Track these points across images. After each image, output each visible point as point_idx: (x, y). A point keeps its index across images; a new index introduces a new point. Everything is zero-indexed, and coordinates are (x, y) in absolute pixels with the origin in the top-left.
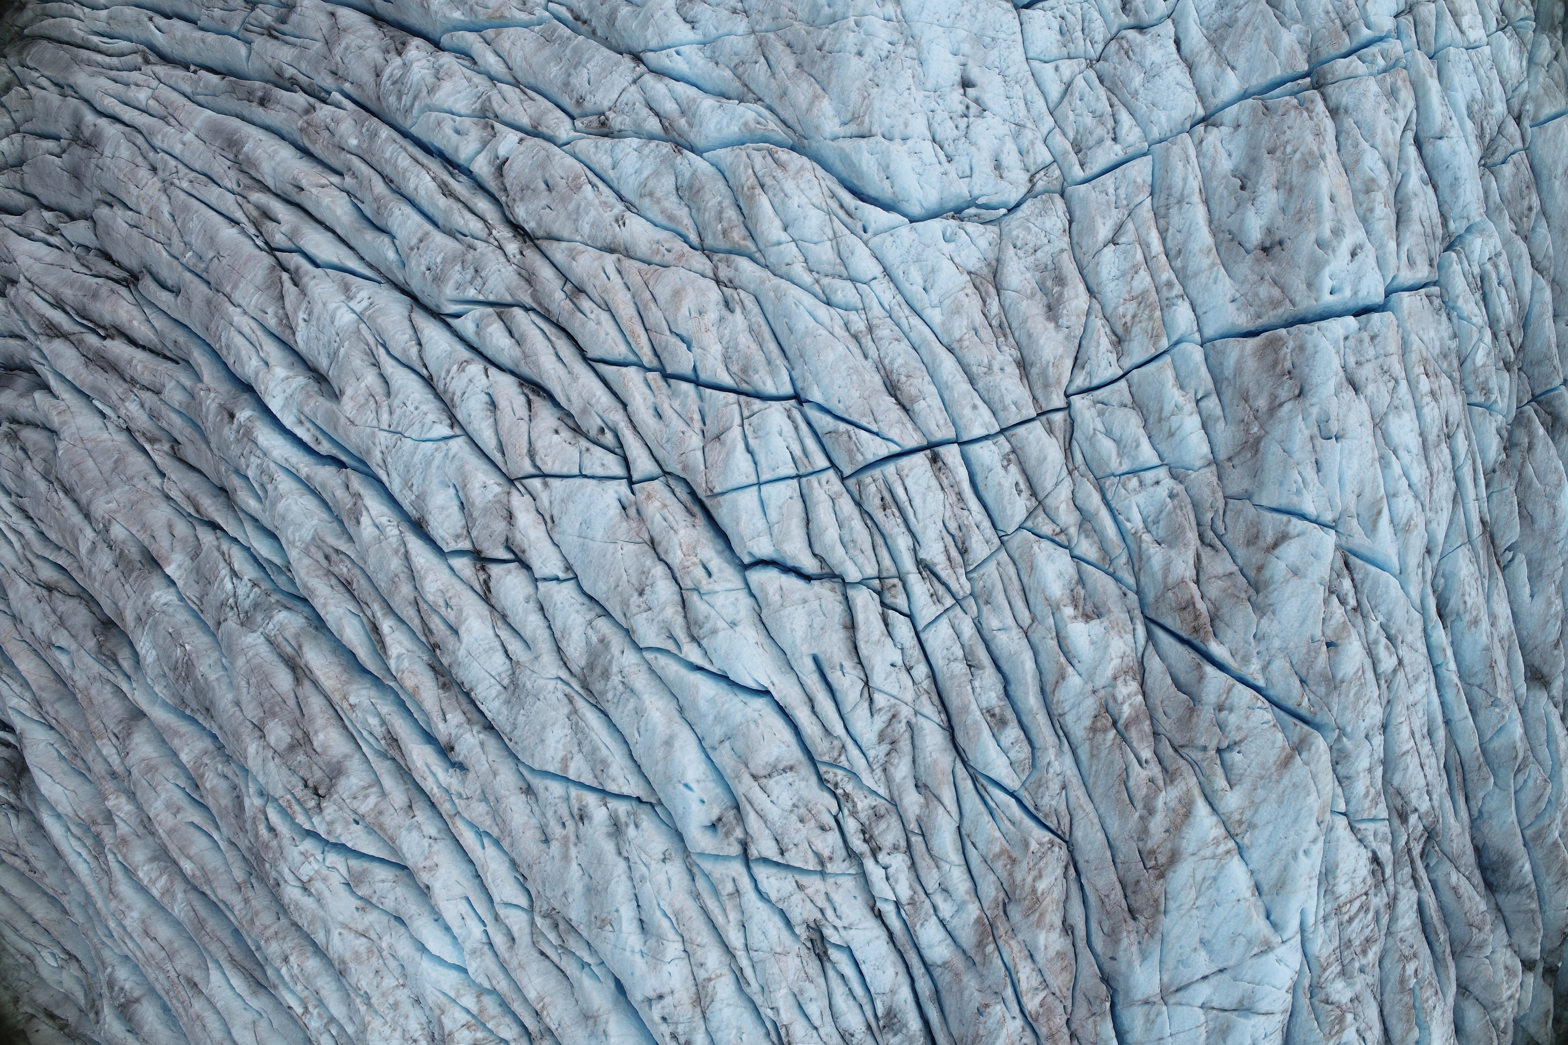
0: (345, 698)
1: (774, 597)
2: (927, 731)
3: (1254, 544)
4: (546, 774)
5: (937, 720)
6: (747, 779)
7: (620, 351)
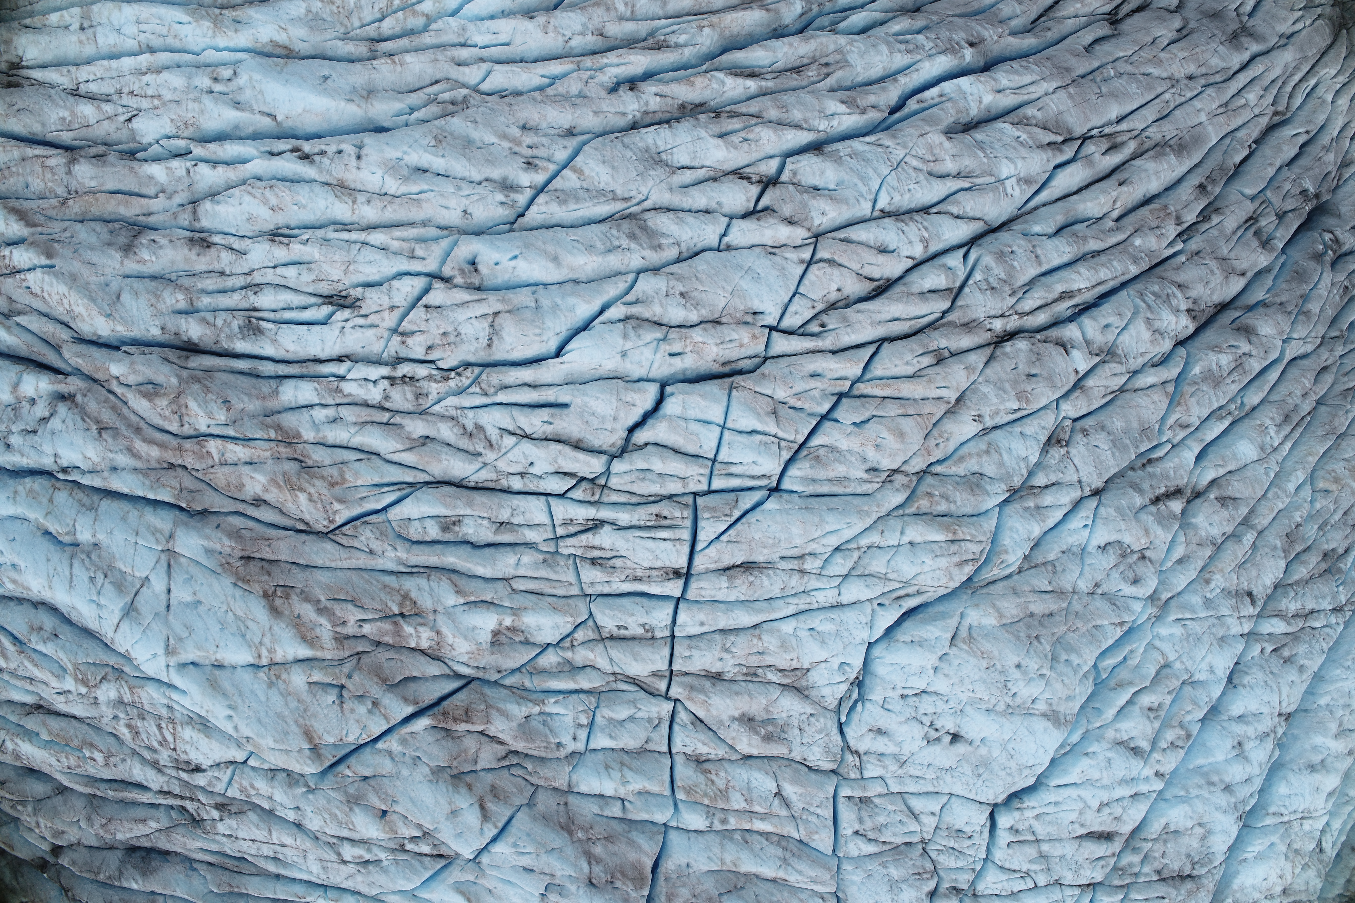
0: (711, 26)
1: (630, 396)
2: (467, 465)
3: (491, 791)
4: (577, 153)
5: (471, 478)
6: (498, 307)
7: (878, 370)
